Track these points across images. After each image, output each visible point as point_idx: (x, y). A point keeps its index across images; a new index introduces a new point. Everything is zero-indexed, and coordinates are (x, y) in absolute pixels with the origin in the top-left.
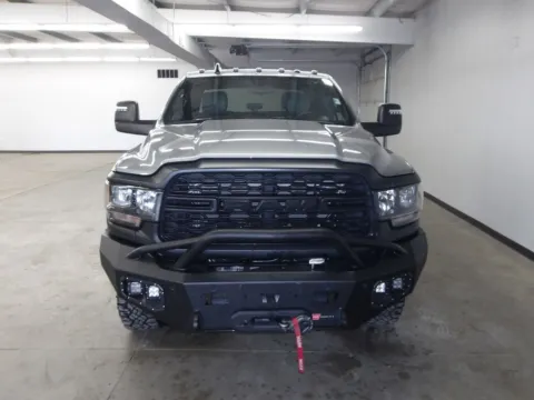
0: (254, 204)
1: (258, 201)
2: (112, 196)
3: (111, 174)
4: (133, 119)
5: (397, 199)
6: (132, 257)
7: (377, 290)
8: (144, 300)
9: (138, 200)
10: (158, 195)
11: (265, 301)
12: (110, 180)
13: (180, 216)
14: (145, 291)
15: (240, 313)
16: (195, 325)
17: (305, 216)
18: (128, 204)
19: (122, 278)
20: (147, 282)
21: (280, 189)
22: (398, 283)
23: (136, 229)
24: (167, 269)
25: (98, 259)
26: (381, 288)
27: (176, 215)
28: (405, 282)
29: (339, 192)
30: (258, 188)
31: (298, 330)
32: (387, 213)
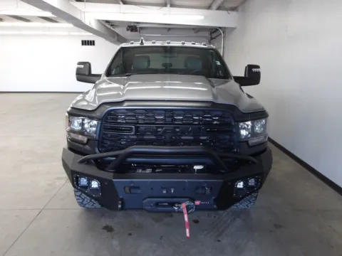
0: (159, 130)
1: (162, 128)
2: (70, 123)
3: (69, 109)
4: (87, 74)
5: (253, 127)
6: (82, 162)
7: (238, 186)
8: (88, 190)
9: (86, 126)
10: (98, 123)
11: (165, 192)
12: (68, 112)
13: (112, 136)
14: (89, 183)
15: (149, 199)
16: (120, 206)
17: (192, 138)
18: (80, 128)
19: (75, 175)
20: (90, 178)
21: (175, 120)
22: (252, 182)
23: (84, 144)
24: (103, 170)
25: (61, 163)
26: (240, 185)
27: (109, 136)
28: (257, 181)
29: (215, 122)
30: (162, 120)
31: (185, 211)
32: (246, 136)
